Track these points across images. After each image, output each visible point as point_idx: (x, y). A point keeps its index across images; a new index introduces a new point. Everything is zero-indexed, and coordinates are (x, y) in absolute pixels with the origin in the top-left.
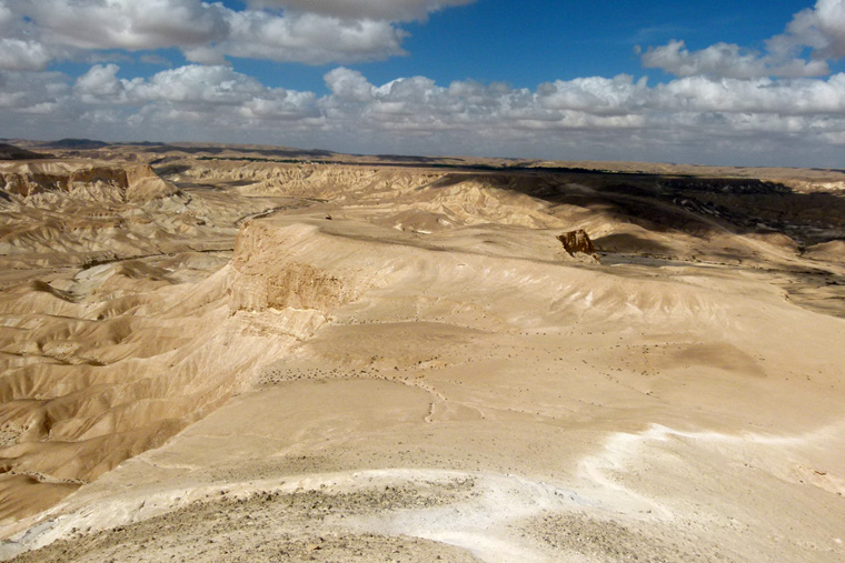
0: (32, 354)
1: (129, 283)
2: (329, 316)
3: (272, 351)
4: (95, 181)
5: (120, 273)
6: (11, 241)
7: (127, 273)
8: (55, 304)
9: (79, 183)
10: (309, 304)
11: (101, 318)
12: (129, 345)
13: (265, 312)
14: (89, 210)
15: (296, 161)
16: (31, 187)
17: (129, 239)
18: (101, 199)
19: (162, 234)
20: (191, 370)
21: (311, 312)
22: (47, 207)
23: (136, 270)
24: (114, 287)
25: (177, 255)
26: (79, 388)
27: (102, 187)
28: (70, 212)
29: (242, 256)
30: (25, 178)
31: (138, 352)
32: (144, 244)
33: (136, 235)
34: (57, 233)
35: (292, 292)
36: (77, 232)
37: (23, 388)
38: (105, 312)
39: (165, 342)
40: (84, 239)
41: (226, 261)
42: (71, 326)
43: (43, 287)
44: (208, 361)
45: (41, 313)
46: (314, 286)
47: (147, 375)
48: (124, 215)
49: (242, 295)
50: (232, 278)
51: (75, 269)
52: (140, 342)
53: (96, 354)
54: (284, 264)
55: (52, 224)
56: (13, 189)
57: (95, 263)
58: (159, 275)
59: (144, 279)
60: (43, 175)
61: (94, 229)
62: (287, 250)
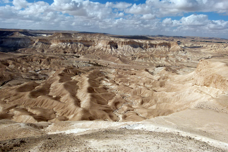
0: (142, 86)
1: (166, 72)
2: (224, 92)
3: (203, 99)
4: (163, 46)
5: (165, 70)
6: (142, 59)
7: (167, 70)
8: (149, 75)
9: (159, 46)
10: (218, 87)
11: (158, 80)
12: (164, 88)
13: (203, 87)
14: (160, 53)
15: (222, 43)
16: (148, 46)
17: (169, 61)
18: (163, 50)
19: (177, 61)
20: (178, 98)
21: (218, 90)
22: (151, 52)
23: (169, 69)
24: (163, 73)
25: (180, 67)
26: (150, 96)
27: (164, 47)
28: (156, 53)
29: (199, 70)
30: (147, 44)
31: (166, 91)
32: (172, 63)
33: (170, 60)
34: (152, 58)
35: (213, 83)
36: (156, 58)
37: (139, 93)
38: (160, 79)
39: (173, 89)
40: (158, 60)
41: (194, 70)
42: (151, 81)
43: (147, 70)
44: (183, 97)
45: (145, 76)
46: (221, 82)
47: (167, 97)
48: (168, 55)
49: (196, 81)
50: (194, 75)
51: (155, 67)
52: (166, 88)
53: (155, 89)
54: (211, 74)
55: (152, 56)
56: (145, 47)
57: (159, 66)
58: (174, 72)
59: (170, 72)
60: (151, 44)
61: (160, 58)
62: (213, 70)
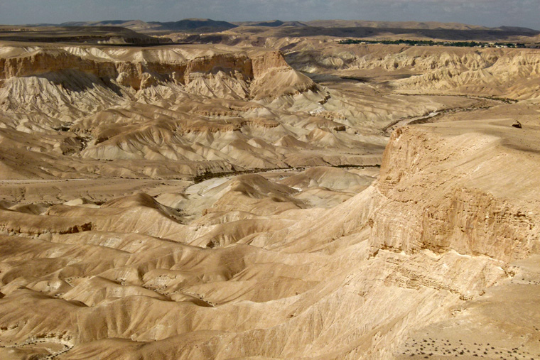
0: (131, 284)
1: (246, 203)
2: (511, 269)
3: (424, 310)
4: (214, 72)
5: (237, 190)
6: (118, 144)
7: (246, 190)
8: (160, 223)
9: (197, 74)
10: (481, 250)
11: (211, 245)
12: (241, 283)
13: (419, 256)
14: (206, 108)
15: (473, 44)
16: (144, 77)
17: (251, 147)
18: (221, 95)
19: (291, 141)
20: (315, 325)
21: (483, 260)
22: (160, 104)
23: (256, 187)
24: (229, 207)
25: (307, 169)
26: (180, 331)
27: (222, 79)
28: (184, 110)
29: (391, 175)
30: (138, 67)
31: (252, 293)
32: (267, 154)
33: (258, 141)
34: (167, 136)
35: (457, 230)
36: (190, 135)
37: (119, 324)
38: (217, 237)
39: (285, 284)
40: (199, 144)
41: (369, 180)
42: (176, 253)
43: (149, 202)
44: (338, 315)
45: (144, 234)
46: (490, 223)
47: (260, 325)
48: (246, 116)
49: (387, 229)
50: (376, 204)
51: (185, 182)
52: (254, 280)
53: (201, 291)
54: (448, 190)
55: (164, 125)
56: (126, 82)
57: (209, 175)
58: (283, 195)
59: (265, 199)
60: (158, 64)
61: (210, 132)
62: (453, 170)
